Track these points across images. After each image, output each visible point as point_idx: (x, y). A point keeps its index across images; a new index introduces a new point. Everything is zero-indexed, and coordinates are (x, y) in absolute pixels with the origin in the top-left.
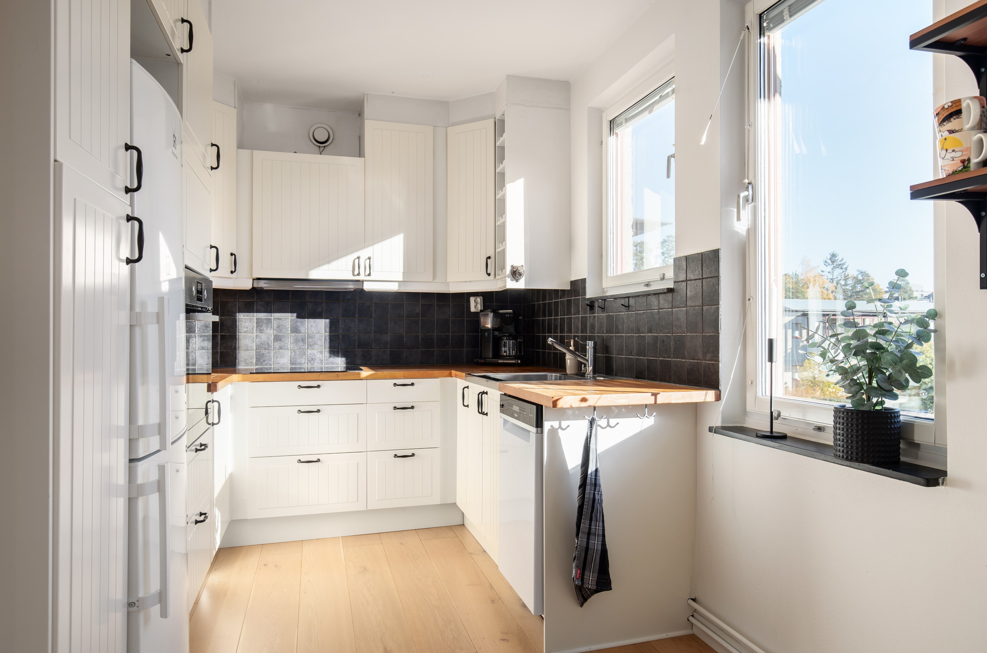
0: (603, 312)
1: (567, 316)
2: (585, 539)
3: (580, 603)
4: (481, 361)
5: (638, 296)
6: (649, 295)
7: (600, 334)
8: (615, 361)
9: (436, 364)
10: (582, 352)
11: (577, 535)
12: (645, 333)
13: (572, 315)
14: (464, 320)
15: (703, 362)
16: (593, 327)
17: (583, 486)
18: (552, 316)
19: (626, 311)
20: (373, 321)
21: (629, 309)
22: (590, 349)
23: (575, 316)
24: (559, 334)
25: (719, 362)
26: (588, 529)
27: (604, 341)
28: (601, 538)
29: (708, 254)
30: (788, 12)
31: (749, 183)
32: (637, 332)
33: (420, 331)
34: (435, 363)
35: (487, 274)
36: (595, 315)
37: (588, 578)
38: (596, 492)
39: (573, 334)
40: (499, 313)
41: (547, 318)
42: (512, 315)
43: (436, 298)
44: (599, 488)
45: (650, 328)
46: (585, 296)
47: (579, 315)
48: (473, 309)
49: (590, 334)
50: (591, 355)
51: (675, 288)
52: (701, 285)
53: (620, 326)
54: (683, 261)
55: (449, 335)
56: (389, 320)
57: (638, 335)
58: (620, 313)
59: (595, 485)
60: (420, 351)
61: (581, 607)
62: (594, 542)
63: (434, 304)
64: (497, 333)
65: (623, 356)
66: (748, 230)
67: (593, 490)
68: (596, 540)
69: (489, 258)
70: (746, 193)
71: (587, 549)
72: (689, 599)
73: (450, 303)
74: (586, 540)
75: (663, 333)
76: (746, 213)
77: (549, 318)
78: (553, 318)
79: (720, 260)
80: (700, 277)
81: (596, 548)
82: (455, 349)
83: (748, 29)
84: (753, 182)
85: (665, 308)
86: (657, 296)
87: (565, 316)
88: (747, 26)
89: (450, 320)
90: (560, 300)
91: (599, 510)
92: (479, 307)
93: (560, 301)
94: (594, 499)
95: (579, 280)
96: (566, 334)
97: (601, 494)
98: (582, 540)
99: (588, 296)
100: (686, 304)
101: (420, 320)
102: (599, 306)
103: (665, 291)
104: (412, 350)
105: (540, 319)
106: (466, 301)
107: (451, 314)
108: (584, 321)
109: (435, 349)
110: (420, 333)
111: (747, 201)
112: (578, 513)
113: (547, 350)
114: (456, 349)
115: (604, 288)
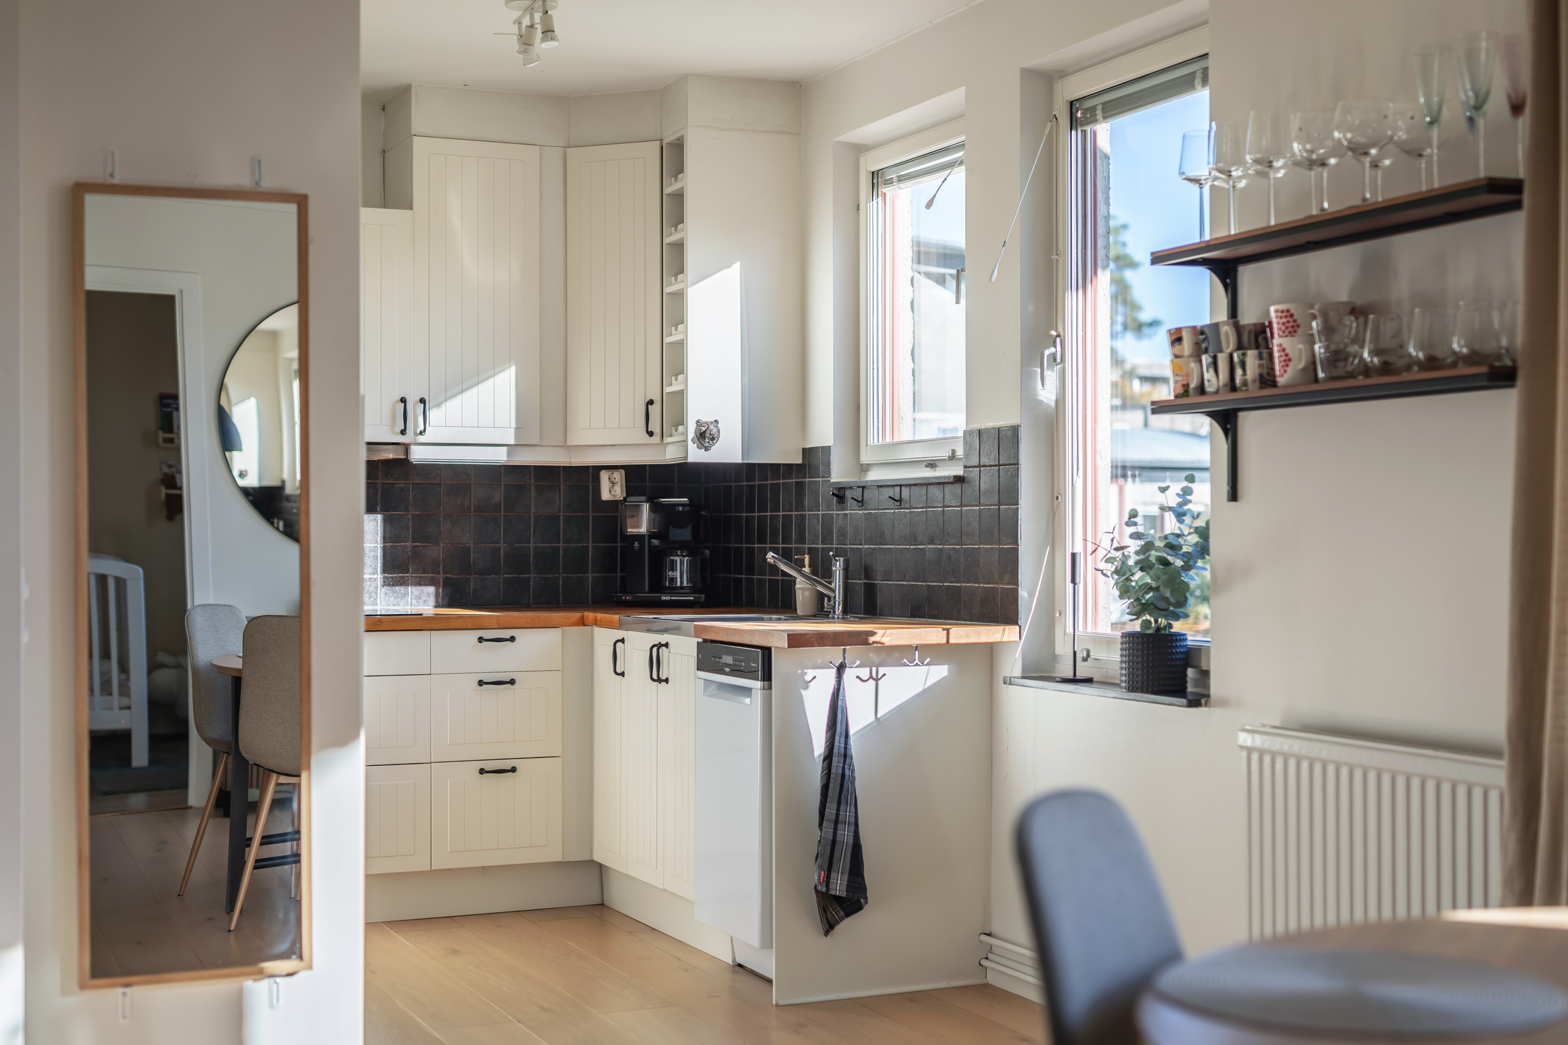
0: (861, 508)
1: (795, 511)
2: (831, 829)
3: (824, 929)
4: (626, 598)
5: (915, 485)
6: (931, 484)
7: (855, 546)
8: (880, 590)
9: (533, 604)
10: (823, 577)
11: (821, 825)
12: (924, 543)
13: (806, 511)
14: (589, 516)
15: (1000, 586)
16: (842, 533)
17: (828, 757)
18: (767, 512)
19: (897, 507)
20: (411, 520)
21: (901, 505)
22: (838, 571)
23: (811, 513)
24: (781, 546)
25: (1018, 586)
26: (835, 815)
27: (861, 558)
28: (852, 828)
29: (1006, 430)
30: (1101, 112)
31: (1057, 336)
32: (913, 543)
33: (502, 540)
34: (531, 603)
35: (648, 432)
36: (847, 512)
37: (836, 881)
38: (846, 766)
39: (807, 546)
40: (661, 504)
41: (756, 514)
42: (687, 509)
43: (532, 472)
44: (850, 760)
45: (932, 537)
46: (829, 479)
47: (819, 511)
48: (605, 496)
49: (838, 546)
50: (839, 582)
51: (965, 475)
52: (997, 475)
53: (887, 532)
54: (975, 437)
55: (559, 547)
56: (442, 518)
57: (914, 547)
58: (888, 511)
59: (845, 756)
60: (502, 580)
61: (826, 936)
62: (843, 832)
63: (530, 485)
64: (656, 542)
65: (892, 582)
66: (1057, 401)
67: (842, 762)
68: (846, 830)
69: (651, 402)
70: (1053, 350)
71: (834, 841)
72: (981, 934)
73: (560, 482)
74: (832, 831)
75: (950, 545)
76: (1051, 376)
77: (760, 514)
78: (769, 514)
79: (1020, 441)
80: (996, 464)
81: (845, 840)
82: (570, 575)
83: (1056, 118)
84: (1062, 334)
85: (953, 507)
86: (942, 486)
87: (792, 511)
88: (1055, 115)
89: (562, 517)
90: (781, 481)
91: (850, 790)
92: (617, 491)
93: (783, 483)
94: (843, 775)
95: (818, 448)
96: (793, 546)
97: (853, 770)
98: (827, 831)
99: (834, 479)
100: (980, 501)
101: (502, 516)
102: (852, 498)
103: (952, 480)
104: (487, 576)
105: (743, 516)
106: (592, 479)
107: (562, 506)
108: (827, 522)
109: (532, 576)
110: (502, 542)
111: (1055, 360)
112: (822, 794)
113: (757, 575)
114: (573, 576)
115: (862, 464)
